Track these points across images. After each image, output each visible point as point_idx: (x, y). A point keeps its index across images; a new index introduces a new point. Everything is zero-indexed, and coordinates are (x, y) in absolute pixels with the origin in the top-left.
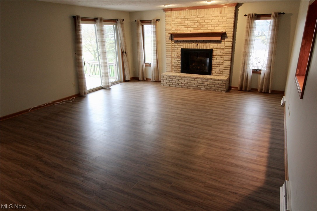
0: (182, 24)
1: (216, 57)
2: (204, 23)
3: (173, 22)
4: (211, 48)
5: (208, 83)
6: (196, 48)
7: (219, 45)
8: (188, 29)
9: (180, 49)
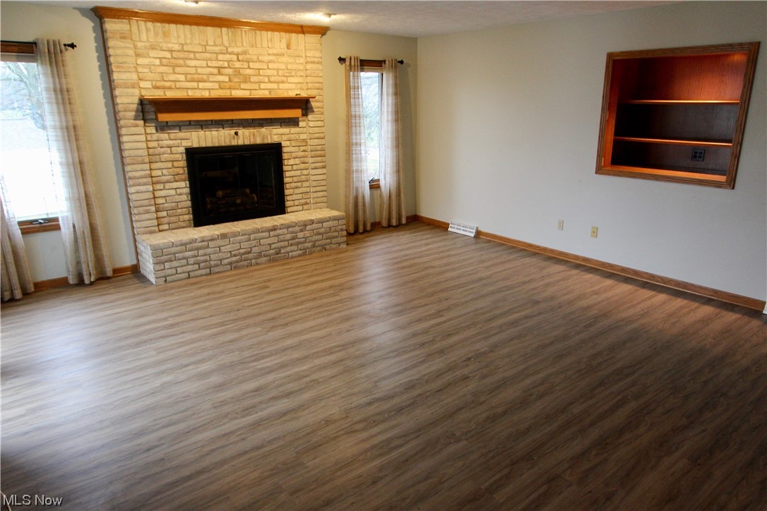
0: (178, 70)
1: (291, 162)
2: (248, 72)
3: (140, 61)
4: (276, 139)
5: (307, 234)
6: (234, 143)
7: (294, 130)
8: (201, 85)
9: (182, 150)
